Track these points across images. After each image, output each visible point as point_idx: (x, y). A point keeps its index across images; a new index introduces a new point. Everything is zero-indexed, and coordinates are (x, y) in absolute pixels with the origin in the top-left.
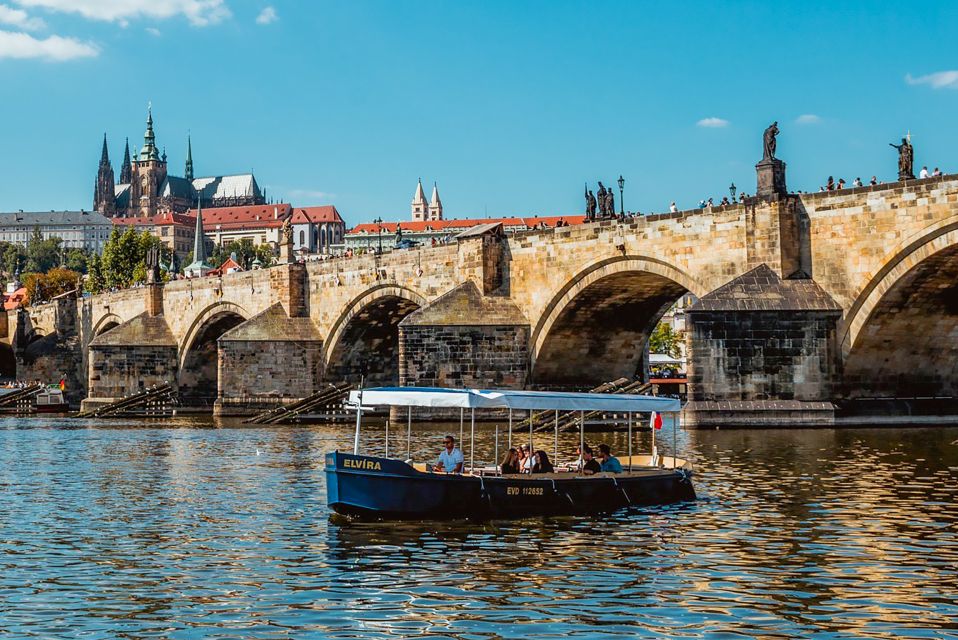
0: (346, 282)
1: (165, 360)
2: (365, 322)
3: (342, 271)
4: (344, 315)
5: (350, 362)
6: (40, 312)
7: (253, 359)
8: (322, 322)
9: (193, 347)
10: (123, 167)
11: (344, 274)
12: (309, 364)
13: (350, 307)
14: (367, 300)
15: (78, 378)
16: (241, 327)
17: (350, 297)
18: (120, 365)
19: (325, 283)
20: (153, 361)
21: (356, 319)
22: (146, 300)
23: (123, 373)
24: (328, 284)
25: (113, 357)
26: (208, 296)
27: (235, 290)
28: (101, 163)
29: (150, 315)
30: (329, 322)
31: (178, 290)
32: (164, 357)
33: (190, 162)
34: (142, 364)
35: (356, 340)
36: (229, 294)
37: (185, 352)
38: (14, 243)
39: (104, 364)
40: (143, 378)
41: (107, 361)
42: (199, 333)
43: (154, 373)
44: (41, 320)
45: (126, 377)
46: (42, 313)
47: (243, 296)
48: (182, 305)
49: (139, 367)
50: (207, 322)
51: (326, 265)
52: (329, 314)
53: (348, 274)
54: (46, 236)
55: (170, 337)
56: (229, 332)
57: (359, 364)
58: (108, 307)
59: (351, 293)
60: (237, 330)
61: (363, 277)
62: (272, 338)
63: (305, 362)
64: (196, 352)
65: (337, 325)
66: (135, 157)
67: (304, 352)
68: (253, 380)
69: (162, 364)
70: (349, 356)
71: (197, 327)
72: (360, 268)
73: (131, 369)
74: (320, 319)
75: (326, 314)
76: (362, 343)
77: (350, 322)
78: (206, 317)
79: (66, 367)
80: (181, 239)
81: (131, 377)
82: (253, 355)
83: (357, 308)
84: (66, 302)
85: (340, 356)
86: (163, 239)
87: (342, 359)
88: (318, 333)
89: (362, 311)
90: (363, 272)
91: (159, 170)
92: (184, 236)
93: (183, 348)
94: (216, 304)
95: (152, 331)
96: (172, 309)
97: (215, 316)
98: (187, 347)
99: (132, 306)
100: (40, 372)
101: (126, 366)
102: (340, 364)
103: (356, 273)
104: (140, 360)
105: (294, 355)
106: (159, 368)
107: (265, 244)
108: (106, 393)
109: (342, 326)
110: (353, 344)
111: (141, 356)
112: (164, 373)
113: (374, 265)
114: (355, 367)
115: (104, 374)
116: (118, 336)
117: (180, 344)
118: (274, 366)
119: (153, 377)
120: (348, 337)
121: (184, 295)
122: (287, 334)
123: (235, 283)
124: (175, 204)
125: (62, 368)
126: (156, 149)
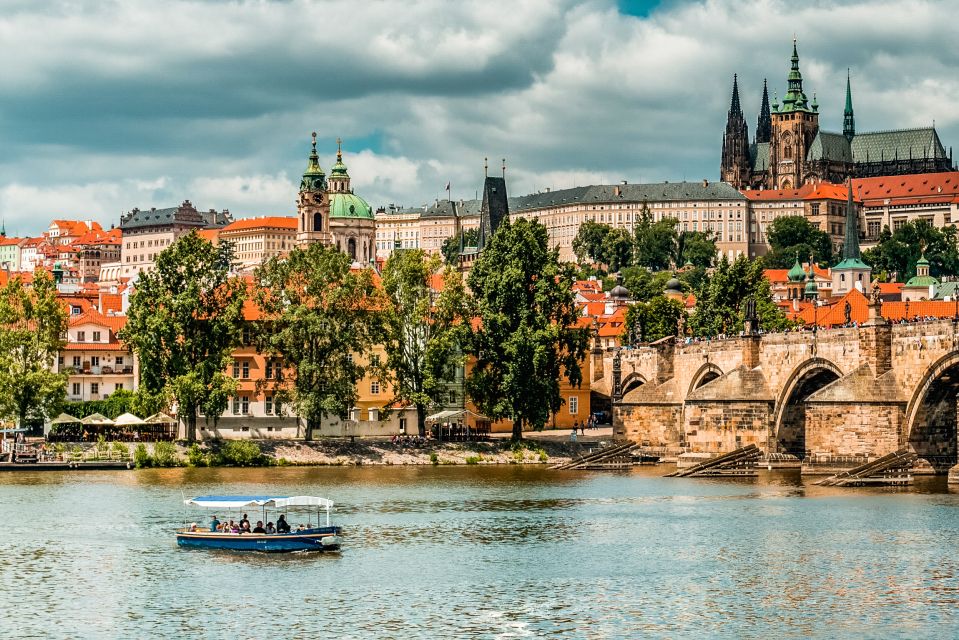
0: (929, 345)
1: (762, 415)
2: (947, 384)
3: (924, 334)
4: (927, 377)
5: (934, 422)
6: (638, 356)
7: (839, 420)
8: (907, 383)
9: (791, 402)
10: (761, 120)
11: (926, 338)
12: (895, 425)
13: (932, 370)
14: (947, 364)
15: (678, 429)
16: (828, 388)
17: (930, 361)
18: (717, 420)
19: (909, 346)
20: (750, 416)
21: (937, 382)
22: (744, 353)
23: (719, 428)
24: (912, 347)
25: (709, 411)
26: (803, 352)
27: (829, 346)
28: (731, 115)
29: (748, 369)
30: (913, 384)
31: (775, 343)
32: (761, 412)
33: (849, 113)
34: (739, 419)
35: (939, 402)
36: (823, 351)
37: (782, 406)
38: (615, 226)
39: (700, 419)
40: (739, 434)
41: (703, 416)
42: (795, 388)
43: (750, 428)
44: (639, 365)
45: (723, 432)
46: (640, 357)
47: (836, 353)
48: (779, 359)
49: (735, 422)
50: (803, 377)
51: (910, 328)
52: (913, 376)
53: (929, 338)
54: (657, 217)
55: (767, 392)
56: (817, 392)
57: (944, 424)
58: (707, 357)
59: (932, 357)
60: (824, 391)
61: (942, 341)
62: (858, 399)
63: (890, 423)
64: (793, 408)
65: (920, 387)
66: (776, 107)
67: (890, 413)
68: (840, 440)
69: (760, 419)
70: (934, 417)
71: (795, 382)
72: (940, 333)
73: (728, 424)
74: (905, 380)
75: (910, 376)
76: (946, 404)
77: (931, 384)
78: (802, 373)
79: (665, 418)
80: (837, 219)
81: (728, 432)
82: (840, 416)
83: (938, 372)
84: (664, 348)
85: (925, 417)
86: (812, 219)
87: (926, 420)
88: (903, 395)
89: (944, 373)
90: (943, 337)
91: (807, 123)
92: (840, 215)
93: (780, 403)
94: (811, 361)
95: (750, 385)
96: (770, 362)
97: (811, 372)
98: (784, 402)
99: (731, 357)
100: (638, 423)
101: (723, 421)
102: (925, 424)
103: (936, 338)
104: (737, 415)
105: (880, 416)
106: (757, 423)
107: (948, 225)
108: (702, 448)
109: (925, 388)
110: (937, 405)
111: (737, 410)
112: (762, 428)
113: (951, 331)
114: (940, 427)
115: (700, 429)
116: (715, 390)
117: (778, 399)
118: (859, 427)
119: (751, 432)
120: (931, 398)
121: (780, 349)
122: (874, 395)
123: (829, 340)
124: (829, 171)
125: (661, 418)
126: (804, 96)
